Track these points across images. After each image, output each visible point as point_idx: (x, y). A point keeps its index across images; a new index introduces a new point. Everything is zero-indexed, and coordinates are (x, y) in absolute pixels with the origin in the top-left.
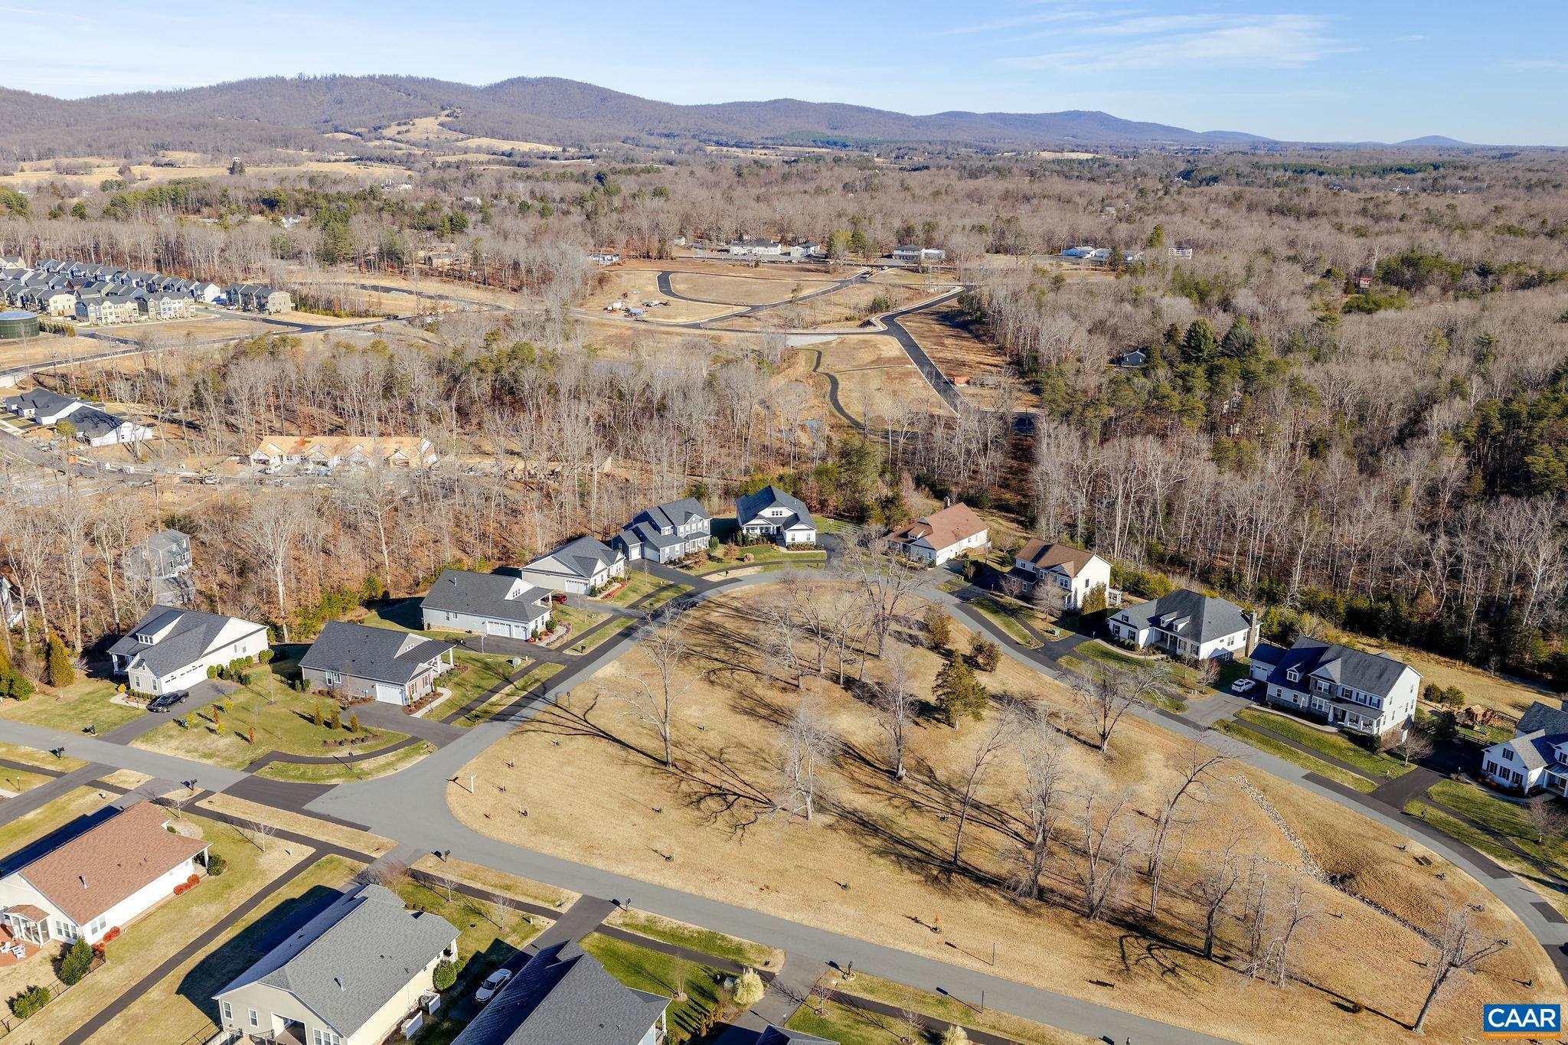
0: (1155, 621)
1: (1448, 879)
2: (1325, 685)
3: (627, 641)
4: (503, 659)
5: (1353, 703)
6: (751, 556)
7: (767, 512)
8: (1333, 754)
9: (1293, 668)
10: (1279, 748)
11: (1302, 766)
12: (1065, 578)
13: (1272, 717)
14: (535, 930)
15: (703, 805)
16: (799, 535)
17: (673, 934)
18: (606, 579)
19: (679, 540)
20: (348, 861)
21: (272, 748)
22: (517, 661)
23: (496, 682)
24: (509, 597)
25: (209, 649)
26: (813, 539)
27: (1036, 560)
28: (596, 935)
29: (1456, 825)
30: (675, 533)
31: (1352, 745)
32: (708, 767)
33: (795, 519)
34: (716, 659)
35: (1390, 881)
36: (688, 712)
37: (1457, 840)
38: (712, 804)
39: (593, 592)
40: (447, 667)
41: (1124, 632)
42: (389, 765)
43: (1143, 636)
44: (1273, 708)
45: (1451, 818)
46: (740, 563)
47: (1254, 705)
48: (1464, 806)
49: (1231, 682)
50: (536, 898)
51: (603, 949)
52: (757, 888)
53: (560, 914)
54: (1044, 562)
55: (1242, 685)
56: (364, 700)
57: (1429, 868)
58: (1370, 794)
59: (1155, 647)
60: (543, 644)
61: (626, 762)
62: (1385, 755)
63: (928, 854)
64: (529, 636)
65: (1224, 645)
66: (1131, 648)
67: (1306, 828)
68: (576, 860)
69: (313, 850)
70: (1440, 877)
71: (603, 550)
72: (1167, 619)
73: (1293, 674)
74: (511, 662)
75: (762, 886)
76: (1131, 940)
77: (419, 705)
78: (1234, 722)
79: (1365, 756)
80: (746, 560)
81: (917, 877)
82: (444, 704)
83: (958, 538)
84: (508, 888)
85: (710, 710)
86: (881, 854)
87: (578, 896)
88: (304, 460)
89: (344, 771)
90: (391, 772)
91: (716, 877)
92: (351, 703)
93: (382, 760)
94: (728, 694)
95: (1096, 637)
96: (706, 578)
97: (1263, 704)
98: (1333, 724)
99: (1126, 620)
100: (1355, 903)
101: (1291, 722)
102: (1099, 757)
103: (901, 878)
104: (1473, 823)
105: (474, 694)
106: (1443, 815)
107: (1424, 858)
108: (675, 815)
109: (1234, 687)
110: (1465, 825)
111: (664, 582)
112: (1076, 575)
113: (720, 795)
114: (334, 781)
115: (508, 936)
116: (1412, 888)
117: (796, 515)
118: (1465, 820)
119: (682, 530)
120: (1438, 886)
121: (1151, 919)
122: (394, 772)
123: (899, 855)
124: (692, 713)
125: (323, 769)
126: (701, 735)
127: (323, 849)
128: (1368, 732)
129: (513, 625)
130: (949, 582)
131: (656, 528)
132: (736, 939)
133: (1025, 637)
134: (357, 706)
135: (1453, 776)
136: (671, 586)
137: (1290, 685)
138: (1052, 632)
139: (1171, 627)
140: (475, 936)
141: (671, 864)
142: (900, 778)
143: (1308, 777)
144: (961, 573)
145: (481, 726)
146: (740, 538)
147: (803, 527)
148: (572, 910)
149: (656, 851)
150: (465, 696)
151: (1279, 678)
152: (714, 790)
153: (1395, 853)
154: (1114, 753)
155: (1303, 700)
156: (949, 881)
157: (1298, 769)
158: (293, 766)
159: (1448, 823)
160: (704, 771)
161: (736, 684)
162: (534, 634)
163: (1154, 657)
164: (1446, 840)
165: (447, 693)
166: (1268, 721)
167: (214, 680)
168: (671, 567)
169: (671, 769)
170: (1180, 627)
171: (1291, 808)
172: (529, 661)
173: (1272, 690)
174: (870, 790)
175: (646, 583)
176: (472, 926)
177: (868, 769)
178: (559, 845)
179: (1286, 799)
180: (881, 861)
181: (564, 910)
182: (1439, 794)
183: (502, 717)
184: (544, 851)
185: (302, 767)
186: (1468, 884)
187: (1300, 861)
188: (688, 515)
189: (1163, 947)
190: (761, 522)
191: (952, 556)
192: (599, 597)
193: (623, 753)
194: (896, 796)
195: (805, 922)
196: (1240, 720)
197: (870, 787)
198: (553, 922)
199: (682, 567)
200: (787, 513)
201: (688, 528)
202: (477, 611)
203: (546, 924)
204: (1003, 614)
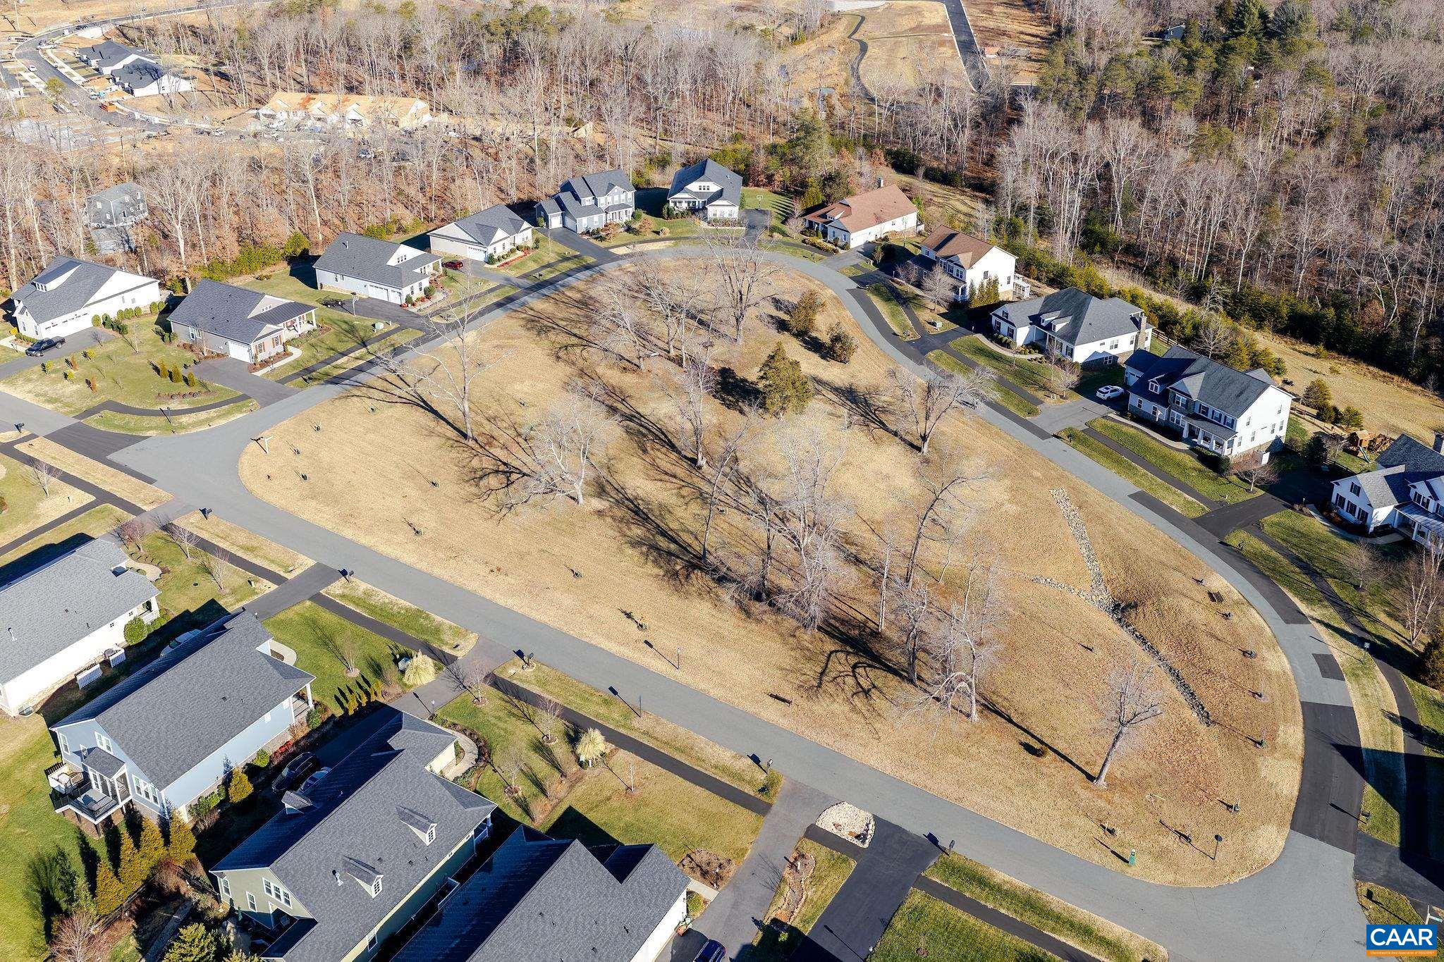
0: (1035, 320)
1: (1234, 619)
2: (1182, 399)
3: (499, 311)
4: (369, 323)
5: (1209, 421)
6: (667, 230)
7: (694, 186)
8: (1175, 473)
9: (1154, 379)
10: (1119, 462)
11: (1136, 483)
12: (960, 269)
13: (1125, 429)
14: (254, 592)
15: (483, 483)
16: (721, 210)
17: (382, 609)
18: (508, 247)
19: (599, 211)
20: (118, 511)
21: (110, 397)
22: (380, 326)
23: (351, 345)
24: (392, 262)
25: (91, 301)
26: (736, 216)
27: (938, 248)
28: (308, 603)
29: (1275, 561)
30: (596, 204)
31: (1199, 465)
32: (510, 443)
33: (719, 195)
34: (575, 335)
35: (1170, 617)
36: (517, 386)
37: (1267, 577)
38: (493, 481)
39: (490, 260)
40: (310, 327)
41: (1004, 327)
42: (208, 421)
43: (1023, 334)
44: (1132, 420)
45: (1274, 554)
46: (655, 236)
47: (1113, 415)
48: (1295, 541)
49: (1096, 389)
50: (273, 561)
51: (306, 618)
52: (488, 570)
53: (285, 580)
54: (944, 252)
55: (1105, 392)
56: (218, 355)
57: (1219, 606)
58: (1194, 520)
59: (1032, 346)
60: (414, 310)
61: (431, 433)
62: (1234, 478)
63: (684, 548)
64: (404, 302)
65: (1106, 348)
66: (1006, 345)
67: (1108, 551)
68: (329, 527)
69: (93, 498)
70: (1226, 616)
71: (511, 219)
72: (1047, 318)
73: (1155, 387)
74: (374, 325)
75: (494, 568)
76: (841, 656)
77: (265, 363)
78: (1083, 431)
79: (1210, 478)
80: (661, 234)
81: (657, 571)
82: (289, 364)
83: (879, 220)
84: (251, 549)
85: (540, 386)
86: (635, 544)
87: (311, 563)
88: (308, 117)
89: (164, 423)
90: (205, 428)
91: (454, 555)
92: (206, 358)
93: (203, 415)
94: (569, 370)
95: (976, 332)
96: (613, 250)
97: (1123, 415)
98: (1187, 441)
99: (1005, 317)
100: (1123, 635)
101: (1143, 436)
102: (915, 458)
103: (640, 571)
104: (1296, 561)
105: (322, 356)
106: (1265, 548)
107: (1218, 595)
108: (451, 488)
109: (1098, 394)
110: (1285, 561)
111: (569, 252)
112: (971, 267)
113: (504, 472)
114: (148, 434)
115: (224, 596)
116: (1191, 626)
117: (722, 191)
118: (1285, 556)
119: (602, 201)
120: (1219, 626)
121: (876, 634)
122: (208, 428)
123: (655, 548)
124: (521, 389)
125: (146, 421)
126: (520, 411)
127: (103, 497)
128: (1219, 451)
129: (390, 289)
130: (856, 266)
131: (577, 198)
132: (438, 619)
133: (904, 328)
134: (210, 361)
135: (1297, 507)
136: (576, 257)
137: (1152, 397)
138: (934, 324)
139: (1049, 327)
140: (192, 595)
141: (418, 538)
142: (700, 468)
143: (1136, 497)
144: (872, 258)
145: (314, 388)
146: (665, 211)
147: (725, 202)
148: (299, 577)
149: (410, 525)
150: (314, 356)
151: (1141, 389)
152: (502, 468)
153: (1190, 584)
154: (935, 457)
155: (1161, 413)
156: (688, 577)
157: (1128, 486)
158: (119, 416)
159: (1267, 558)
160: (505, 447)
161: (580, 360)
162: (408, 300)
163: (1029, 357)
164: (1255, 576)
165: (297, 353)
166: (1119, 432)
167: (98, 328)
168: (586, 237)
169: (471, 443)
170: (1058, 327)
171: (1101, 528)
172: (393, 326)
173: (1134, 400)
174: (667, 478)
175: (551, 251)
176: (196, 585)
177: (674, 456)
178: (320, 511)
179: (1100, 518)
180: (629, 551)
181: (289, 576)
182: (1272, 525)
183: (336, 380)
184: (304, 517)
185: (128, 417)
186: (1254, 627)
187: (1088, 585)
188: (611, 186)
189: (869, 666)
190: (686, 196)
191: (872, 239)
192: (495, 266)
193: (433, 424)
194: (689, 485)
195: (515, 608)
196: (1090, 430)
197: (666, 474)
198: (274, 587)
199: (596, 238)
200: (714, 188)
201: (609, 199)
202: (359, 275)
203: (267, 587)
204: (895, 302)
